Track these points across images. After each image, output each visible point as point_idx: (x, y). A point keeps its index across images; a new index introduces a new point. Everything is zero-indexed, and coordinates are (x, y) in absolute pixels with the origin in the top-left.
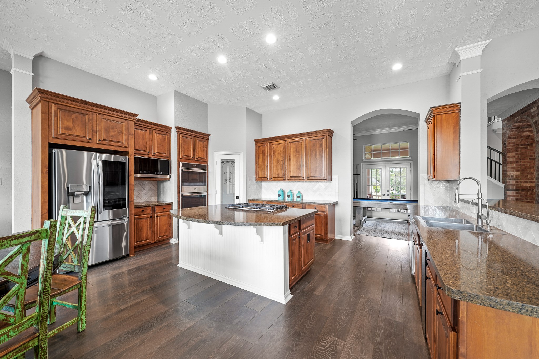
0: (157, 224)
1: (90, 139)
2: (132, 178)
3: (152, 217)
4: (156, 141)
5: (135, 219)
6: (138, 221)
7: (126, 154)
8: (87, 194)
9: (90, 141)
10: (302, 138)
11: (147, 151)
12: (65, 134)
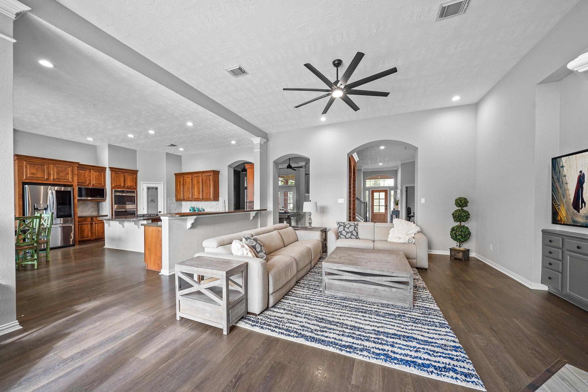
0: (95, 228)
1: (47, 179)
2: (76, 201)
3: (91, 224)
4: (94, 177)
5: (78, 224)
6: (81, 225)
7: (71, 186)
8: (46, 209)
9: (47, 180)
10: (200, 175)
11: (87, 183)
12: (31, 177)
